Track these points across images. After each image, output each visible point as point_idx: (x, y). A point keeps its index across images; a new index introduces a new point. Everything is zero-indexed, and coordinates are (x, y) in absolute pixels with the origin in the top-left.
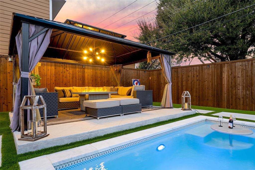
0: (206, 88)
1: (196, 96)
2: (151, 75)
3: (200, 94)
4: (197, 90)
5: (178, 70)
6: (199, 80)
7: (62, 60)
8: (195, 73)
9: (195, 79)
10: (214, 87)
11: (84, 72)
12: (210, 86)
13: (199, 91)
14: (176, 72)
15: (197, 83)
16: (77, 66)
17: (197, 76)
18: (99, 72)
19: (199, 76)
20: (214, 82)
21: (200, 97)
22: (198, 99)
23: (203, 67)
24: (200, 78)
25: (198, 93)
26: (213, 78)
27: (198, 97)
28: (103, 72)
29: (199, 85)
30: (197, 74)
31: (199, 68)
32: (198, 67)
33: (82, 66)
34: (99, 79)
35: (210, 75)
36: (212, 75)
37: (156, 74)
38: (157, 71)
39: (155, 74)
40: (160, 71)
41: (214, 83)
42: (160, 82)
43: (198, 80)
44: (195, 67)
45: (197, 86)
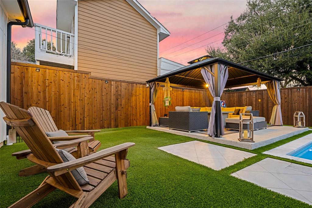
0: (296, 109)
1: (285, 116)
2: (231, 96)
3: (288, 115)
4: (285, 111)
5: (263, 92)
6: (288, 102)
7: (177, 85)
8: (283, 95)
9: (283, 100)
10: (305, 109)
11: (183, 95)
12: (301, 107)
13: (288, 111)
14: (261, 94)
15: (286, 105)
16: (179, 89)
17: (285, 98)
18: (193, 94)
19: (287, 98)
20: (305, 103)
21: (289, 117)
22: (286, 119)
23: (292, 91)
24: (289, 100)
25: (286, 113)
26: (305, 100)
27: (286, 117)
28: (196, 94)
29: (288, 106)
30: (286, 97)
31: (288, 91)
32: (286, 90)
33: (182, 90)
34: (194, 100)
35: (301, 98)
36: (303, 98)
37: (237, 96)
38: (238, 93)
39: (235, 96)
40: (241, 93)
41: (305, 105)
42: (242, 103)
43: (286, 102)
44: (283, 90)
45: (285, 107)
